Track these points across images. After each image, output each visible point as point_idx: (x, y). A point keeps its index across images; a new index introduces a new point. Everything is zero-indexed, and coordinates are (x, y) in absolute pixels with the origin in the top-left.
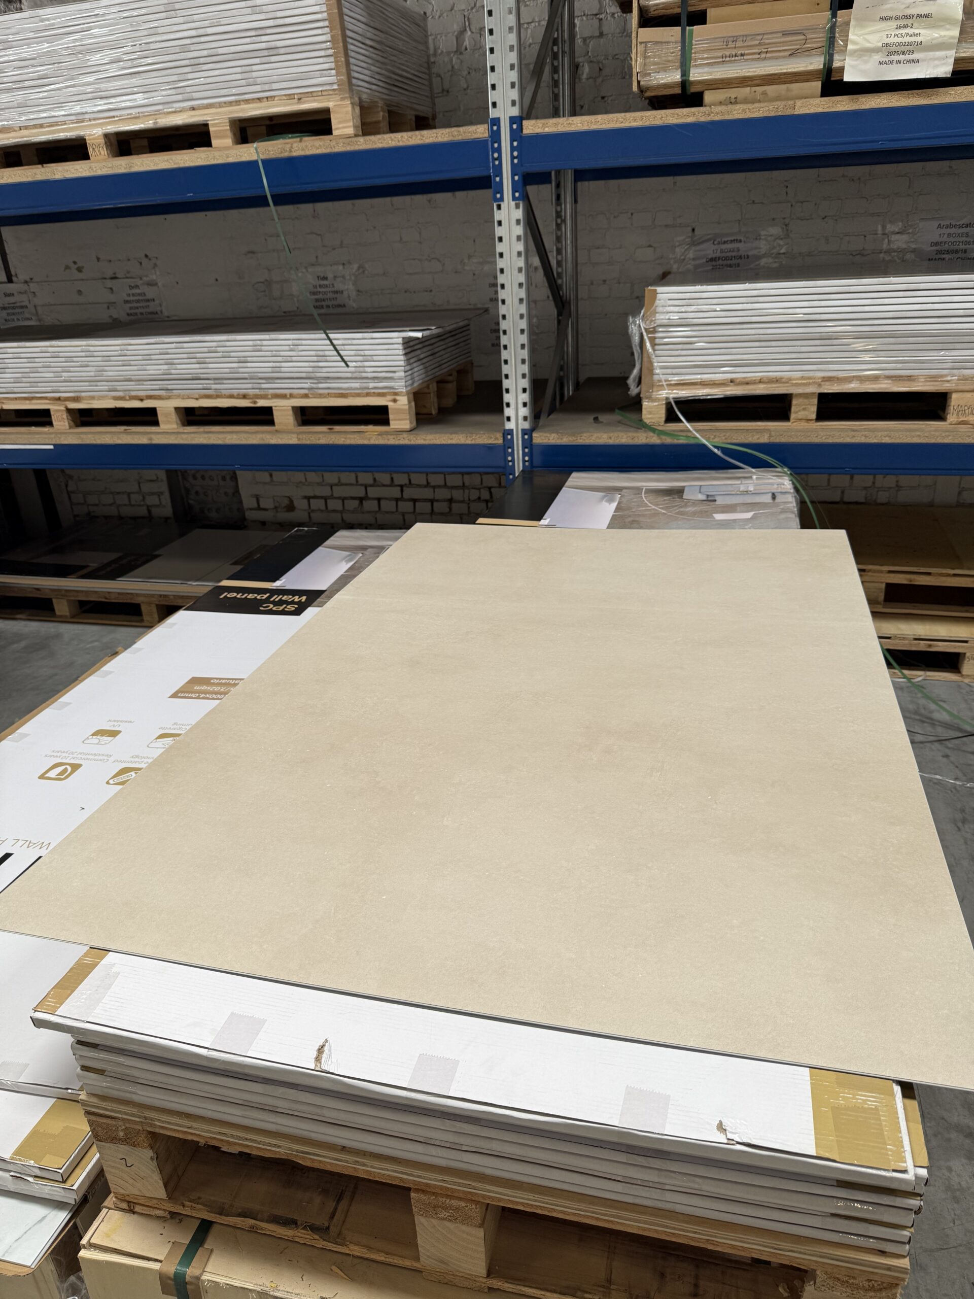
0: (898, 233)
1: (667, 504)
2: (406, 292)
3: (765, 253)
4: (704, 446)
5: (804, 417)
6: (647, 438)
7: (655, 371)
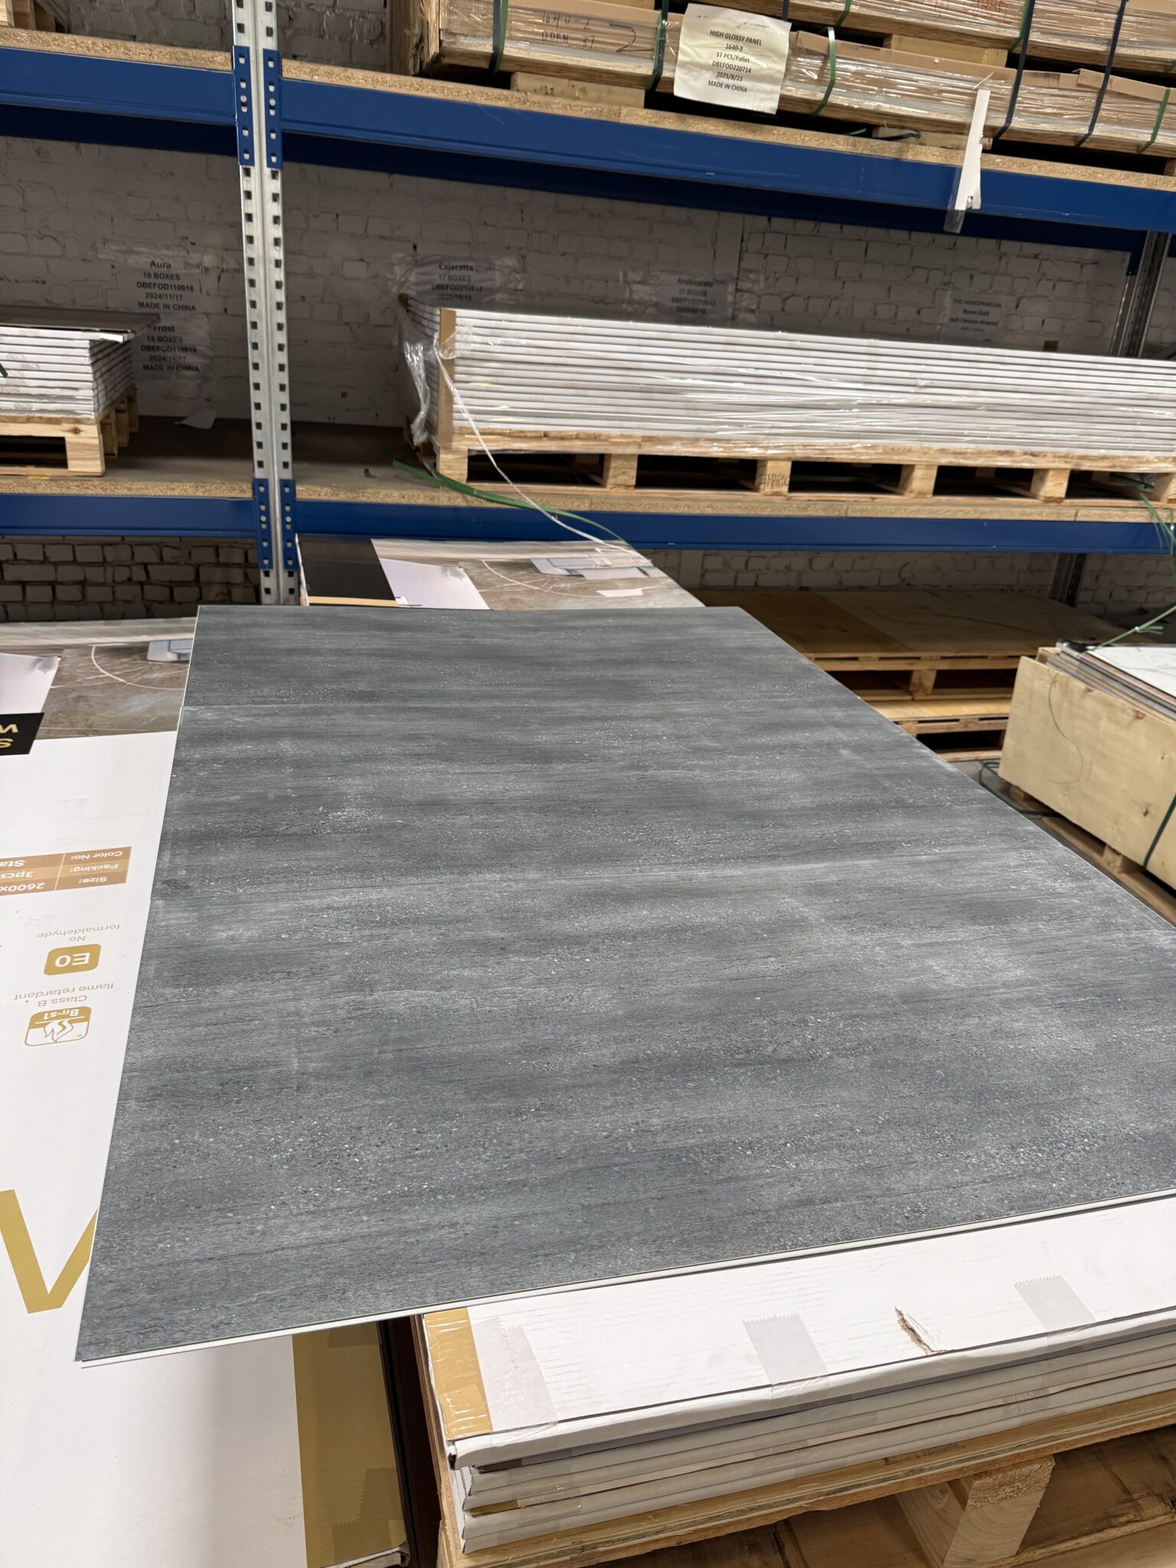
0: (639, 283)
2: (1, 279)
3: (500, 288)
4: (538, 511)
5: (623, 483)
6: (450, 499)
7: (455, 415)
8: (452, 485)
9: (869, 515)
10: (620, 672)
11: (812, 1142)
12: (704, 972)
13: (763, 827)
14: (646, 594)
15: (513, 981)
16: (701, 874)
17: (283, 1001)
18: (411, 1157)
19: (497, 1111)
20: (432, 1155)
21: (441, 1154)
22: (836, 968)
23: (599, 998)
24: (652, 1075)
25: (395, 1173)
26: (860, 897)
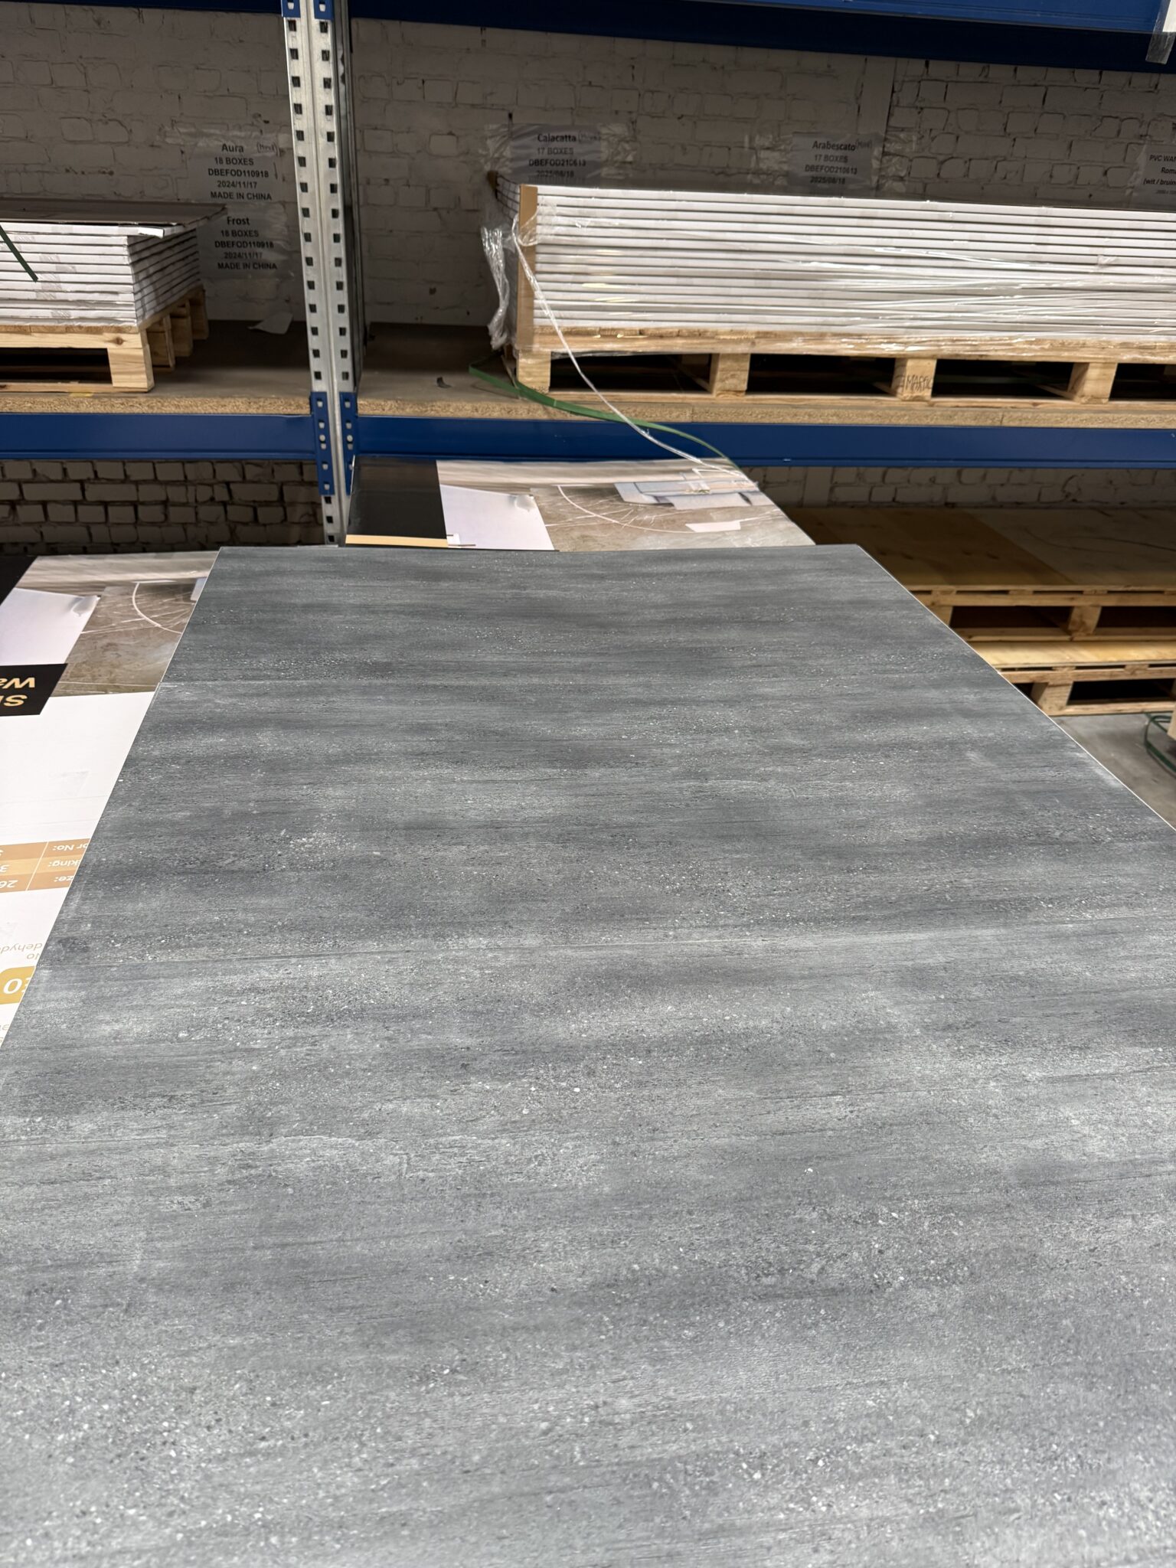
0: (768, 149)
1: (609, 509)
2: (67, 171)
3: (607, 161)
4: (626, 424)
5: (733, 387)
6: (529, 411)
7: (537, 312)
8: (532, 395)
9: (1029, 425)
10: (696, 636)
11: (857, 1458)
12: (737, 1117)
13: (849, 871)
14: (745, 529)
15: (466, 1124)
16: (756, 943)
17: (149, 1146)
18: (251, 1454)
19: (394, 1369)
20: (282, 1452)
21: (296, 1450)
22: (926, 1118)
23: (581, 1161)
24: (634, 1312)
25: (221, 1485)
26: (976, 992)
